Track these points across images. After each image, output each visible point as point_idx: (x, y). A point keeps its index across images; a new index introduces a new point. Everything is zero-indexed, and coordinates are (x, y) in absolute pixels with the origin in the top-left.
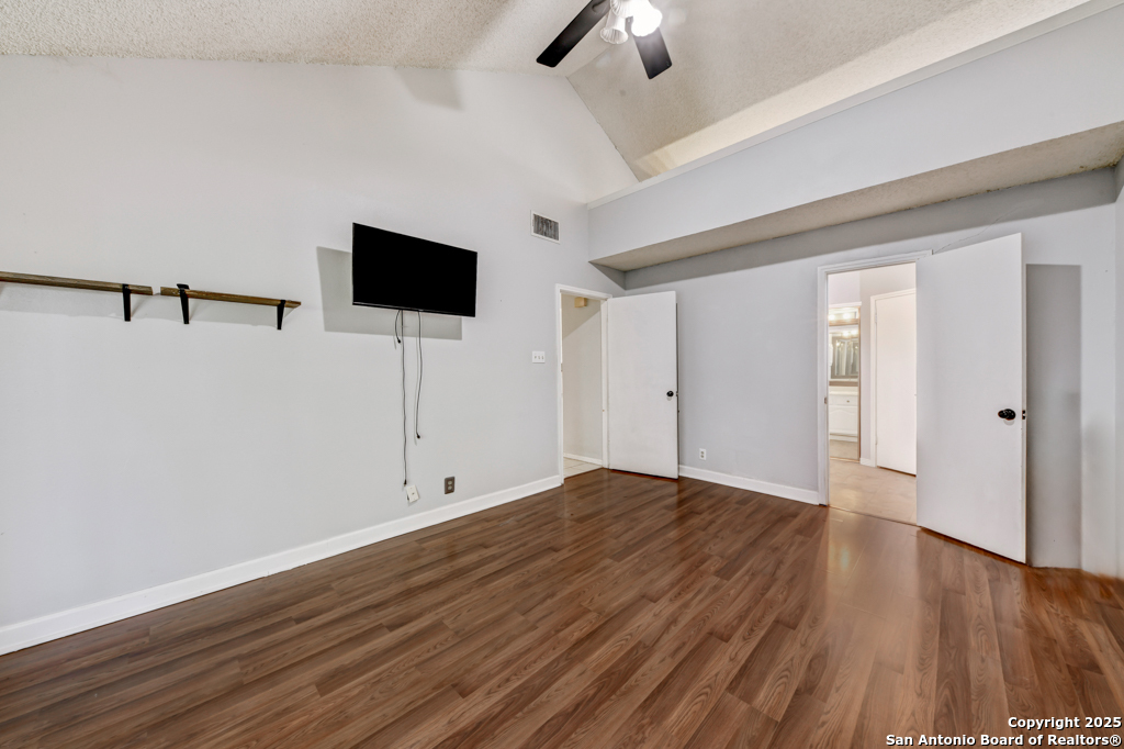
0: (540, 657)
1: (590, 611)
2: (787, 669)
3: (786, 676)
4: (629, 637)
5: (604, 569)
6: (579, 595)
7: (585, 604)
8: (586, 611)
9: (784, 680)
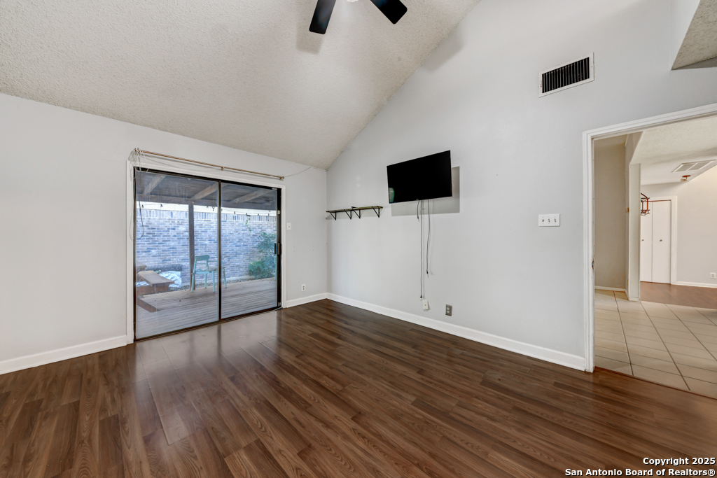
0: (300, 364)
2: (265, 431)
3: (261, 428)
4: (317, 401)
5: (399, 396)
9: (260, 426)
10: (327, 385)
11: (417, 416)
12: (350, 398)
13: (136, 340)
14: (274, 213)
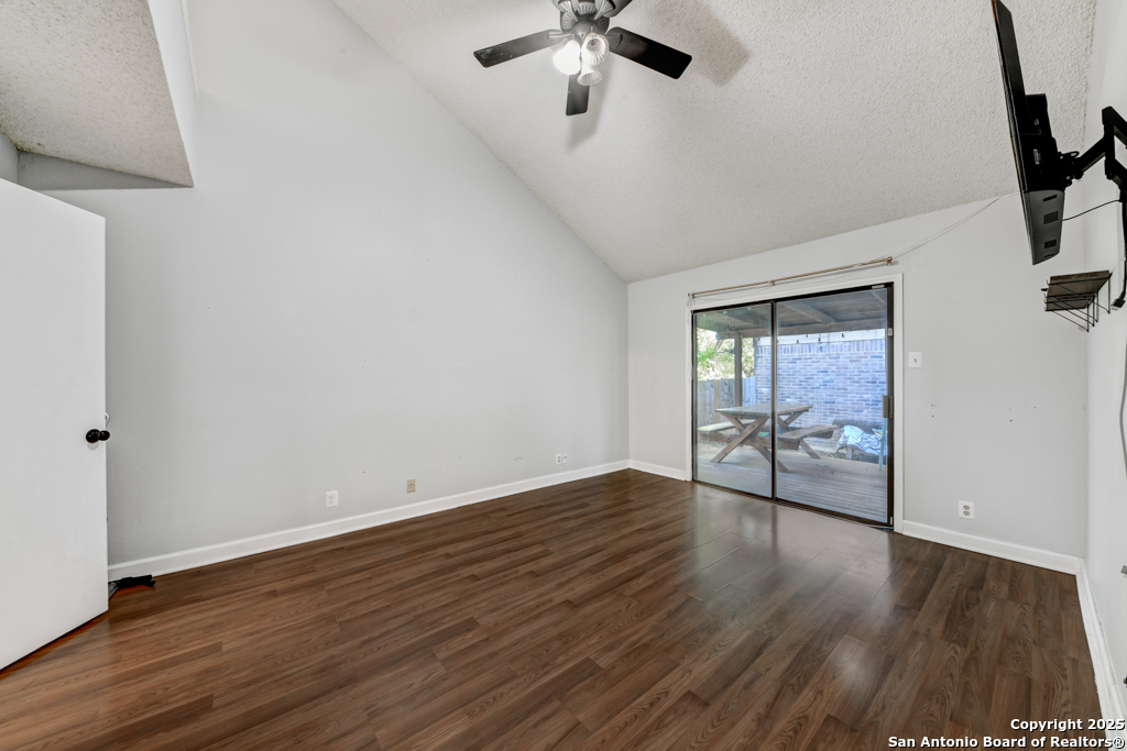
1: (631, 596)
5: (610, 648)
6: (642, 613)
7: (635, 603)
8: (634, 596)
10: (633, 583)
11: (561, 659)
12: (605, 601)
13: (694, 481)
14: (881, 333)
